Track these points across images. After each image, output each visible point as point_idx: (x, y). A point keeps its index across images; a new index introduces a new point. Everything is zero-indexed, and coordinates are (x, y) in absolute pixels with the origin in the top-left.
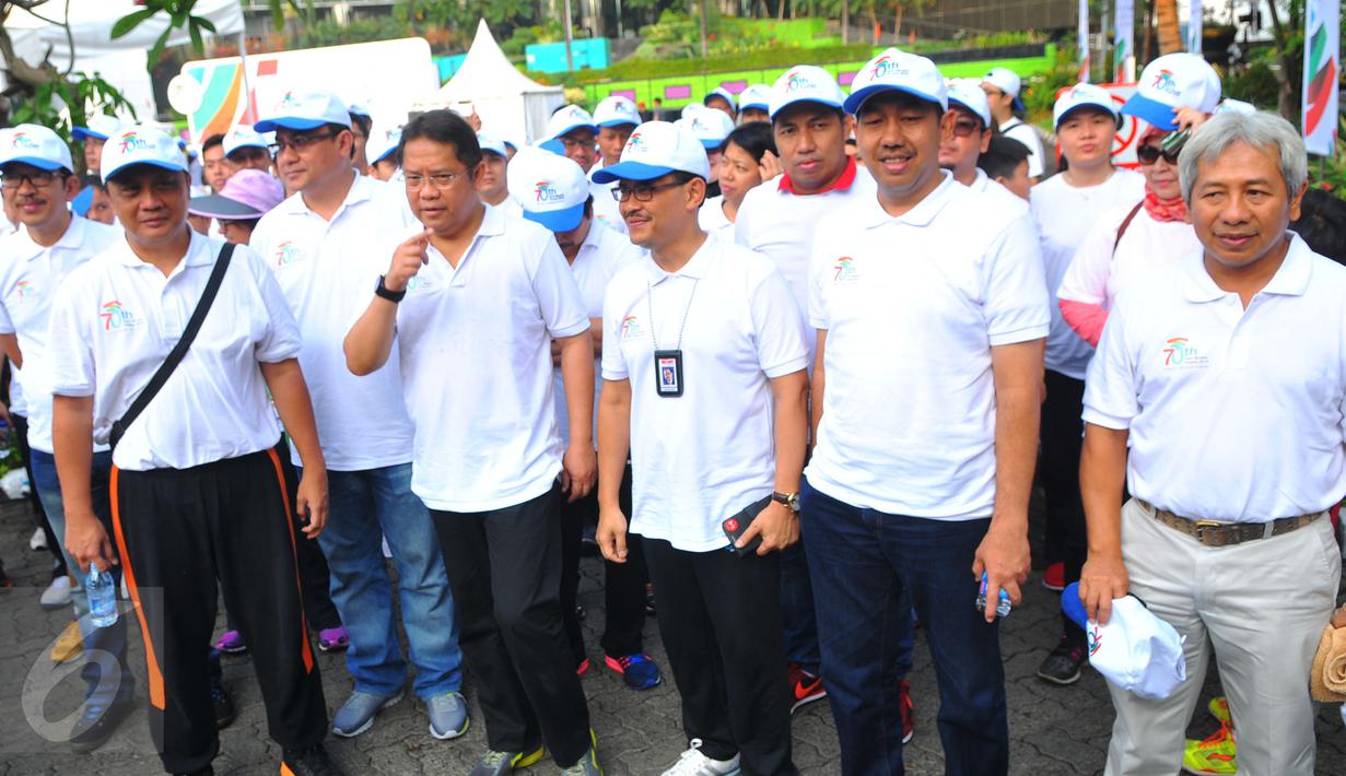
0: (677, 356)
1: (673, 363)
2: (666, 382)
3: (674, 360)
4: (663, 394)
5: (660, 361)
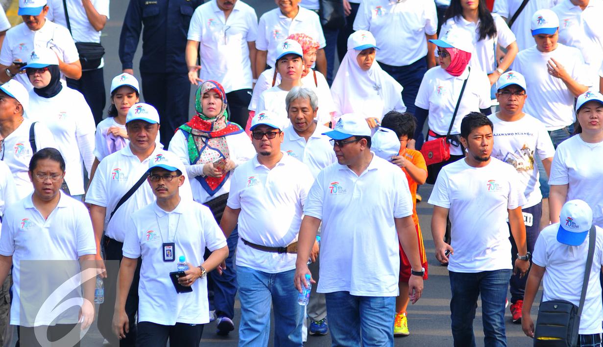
0: (172, 244)
1: (171, 248)
2: (167, 255)
3: (172, 247)
4: (165, 260)
5: (165, 247)
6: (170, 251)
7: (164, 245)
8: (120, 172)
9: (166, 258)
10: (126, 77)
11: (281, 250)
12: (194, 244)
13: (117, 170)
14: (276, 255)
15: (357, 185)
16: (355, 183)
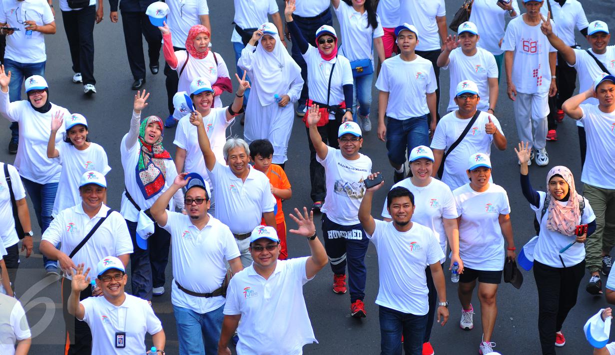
6: (122, 339)
7: (117, 334)
8: (74, 226)
9: (118, 345)
10: (76, 116)
11: (208, 295)
12: (139, 334)
13: (71, 224)
14: (203, 299)
15: (266, 287)
16: (265, 285)
